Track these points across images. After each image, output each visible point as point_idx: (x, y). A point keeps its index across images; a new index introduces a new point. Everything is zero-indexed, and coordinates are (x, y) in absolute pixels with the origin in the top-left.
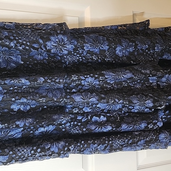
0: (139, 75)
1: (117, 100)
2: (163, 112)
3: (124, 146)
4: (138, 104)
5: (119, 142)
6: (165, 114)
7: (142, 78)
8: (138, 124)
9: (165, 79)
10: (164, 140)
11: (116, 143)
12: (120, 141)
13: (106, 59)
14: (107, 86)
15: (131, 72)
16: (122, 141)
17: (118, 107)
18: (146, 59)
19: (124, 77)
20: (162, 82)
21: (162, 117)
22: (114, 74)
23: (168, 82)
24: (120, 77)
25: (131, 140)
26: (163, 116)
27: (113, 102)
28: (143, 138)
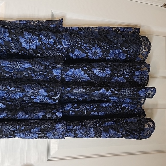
0: (37, 66)
1: (9, 87)
2: (71, 105)
3: (16, 132)
4: (30, 92)
5: (9, 128)
6: (73, 106)
7: (42, 69)
8: (36, 113)
9: (71, 73)
10: (61, 130)
11: (6, 129)
12: (11, 127)
13: (11, 50)
14: (5, 74)
15: (29, 62)
16: (12, 126)
17: (18, 96)
18: (54, 53)
19: (21, 66)
20: (68, 76)
21: (69, 109)
22: (10, 63)
23: (74, 76)
24: (17, 67)
25: (24, 127)
26: (71, 108)
27: (4, 88)
28: (36, 126)
